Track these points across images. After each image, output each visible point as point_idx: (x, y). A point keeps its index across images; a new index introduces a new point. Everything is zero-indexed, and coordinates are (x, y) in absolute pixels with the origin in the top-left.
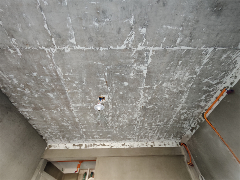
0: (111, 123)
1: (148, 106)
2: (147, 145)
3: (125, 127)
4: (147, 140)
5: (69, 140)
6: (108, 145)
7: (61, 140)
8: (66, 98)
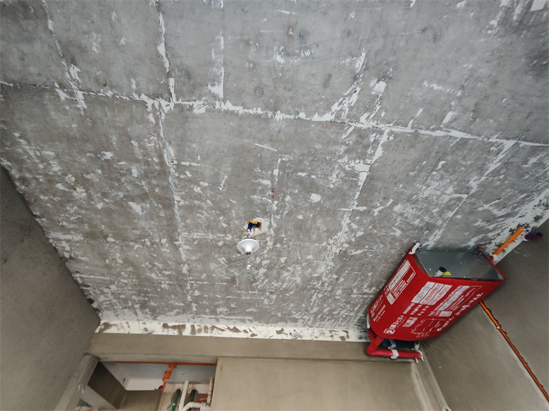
0: (263, 281)
1: (353, 251)
2: (332, 336)
3: (292, 293)
4: (333, 326)
5: (155, 314)
6: (245, 331)
7: (136, 313)
8: (171, 218)
